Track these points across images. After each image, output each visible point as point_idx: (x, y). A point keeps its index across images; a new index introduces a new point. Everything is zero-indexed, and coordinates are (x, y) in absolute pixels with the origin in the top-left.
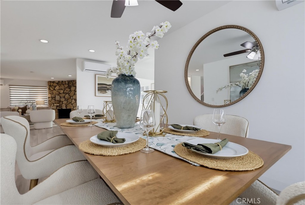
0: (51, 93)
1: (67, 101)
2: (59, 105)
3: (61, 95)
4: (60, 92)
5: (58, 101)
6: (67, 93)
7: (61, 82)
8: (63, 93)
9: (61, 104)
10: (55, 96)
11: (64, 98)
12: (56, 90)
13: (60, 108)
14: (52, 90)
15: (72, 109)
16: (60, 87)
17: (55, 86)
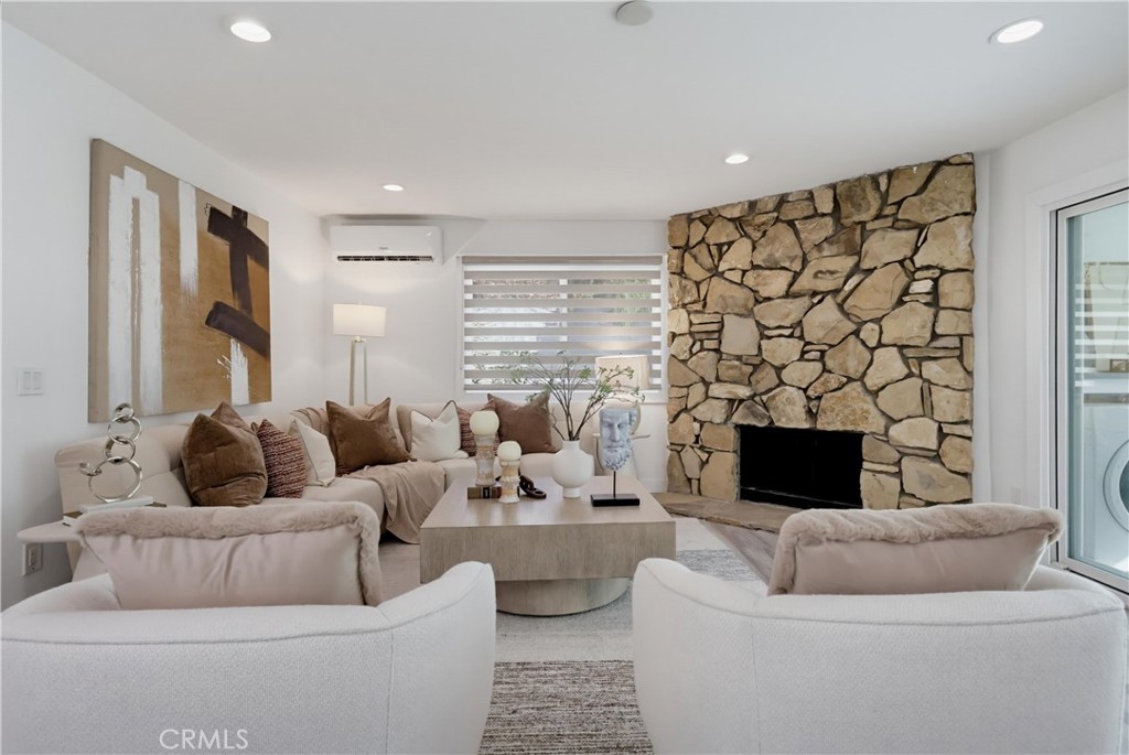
0: (688, 299)
1: (819, 366)
2: (752, 397)
3: (771, 315)
4: (757, 292)
5: (739, 358)
6: (825, 294)
7: (771, 206)
8: (787, 295)
9: (762, 388)
10: (722, 323)
11: (791, 336)
12: (727, 275)
13: (755, 415)
14: (698, 280)
15: (873, 433)
16: (759, 249)
17: (723, 244)
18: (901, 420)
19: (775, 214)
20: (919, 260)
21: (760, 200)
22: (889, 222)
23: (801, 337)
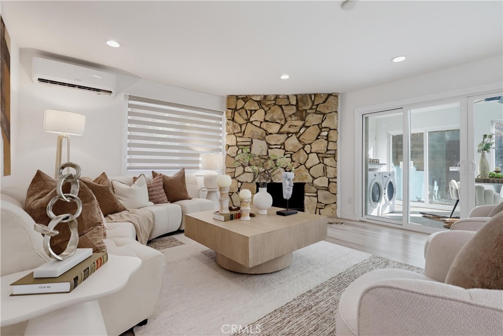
0: (236, 131)
1: (290, 159)
2: (264, 172)
3: (273, 140)
4: (266, 131)
5: (259, 156)
6: (293, 133)
7: (273, 98)
8: (279, 133)
9: (268, 168)
10: (252, 142)
11: (280, 148)
12: (253, 123)
13: (265, 178)
14: (241, 123)
15: (308, 183)
16: (268, 114)
17: (252, 110)
18: (317, 178)
19: (274, 102)
20: (324, 125)
21: (268, 95)
22: (314, 111)
23: (284, 149)
